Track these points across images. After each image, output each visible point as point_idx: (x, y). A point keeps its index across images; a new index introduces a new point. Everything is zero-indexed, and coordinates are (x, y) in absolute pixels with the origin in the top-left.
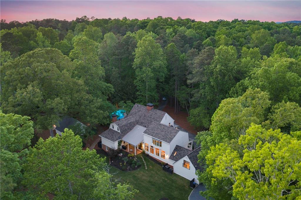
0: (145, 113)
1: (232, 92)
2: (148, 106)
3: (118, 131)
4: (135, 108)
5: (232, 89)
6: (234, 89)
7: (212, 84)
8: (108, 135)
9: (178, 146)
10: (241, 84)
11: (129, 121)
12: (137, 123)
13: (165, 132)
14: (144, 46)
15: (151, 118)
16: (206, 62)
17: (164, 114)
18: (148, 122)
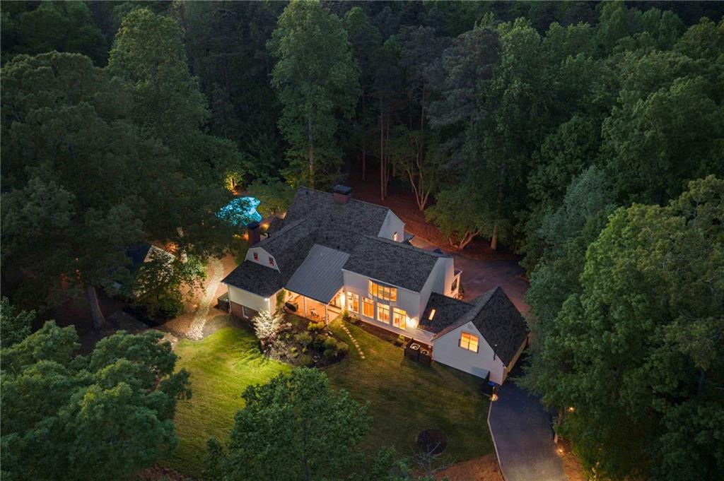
0: (330, 211)
1: (548, 146)
2: (338, 192)
3: (271, 266)
4: (301, 197)
5: (548, 140)
6: (555, 139)
7: (500, 128)
8: (247, 279)
9: (435, 294)
10: (573, 128)
11: (294, 236)
12: (314, 239)
13: (401, 262)
14: (301, 25)
15: (350, 223)
16: (480, 70)
17: (384, 214)
18: (345, 236)
